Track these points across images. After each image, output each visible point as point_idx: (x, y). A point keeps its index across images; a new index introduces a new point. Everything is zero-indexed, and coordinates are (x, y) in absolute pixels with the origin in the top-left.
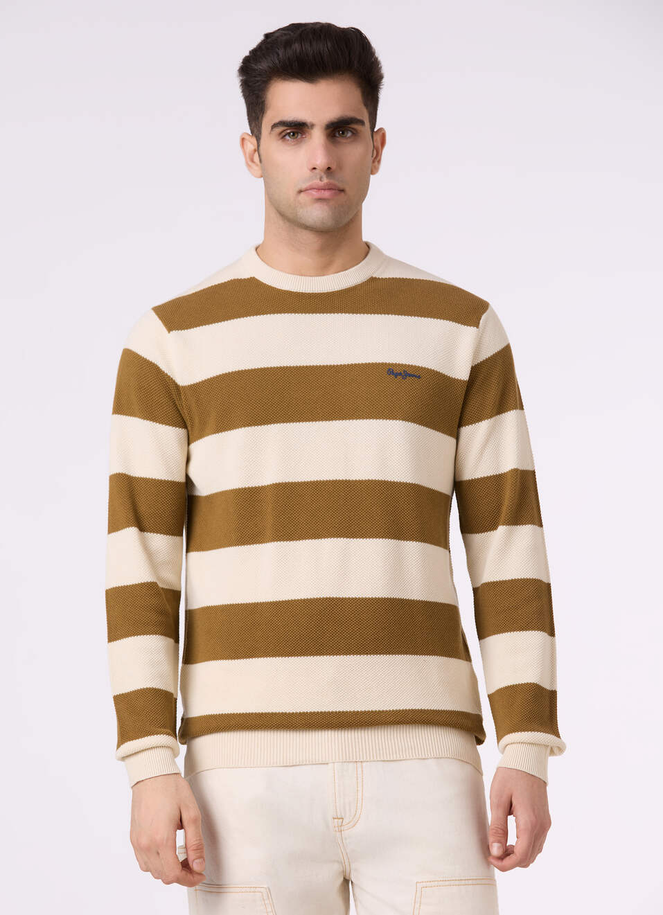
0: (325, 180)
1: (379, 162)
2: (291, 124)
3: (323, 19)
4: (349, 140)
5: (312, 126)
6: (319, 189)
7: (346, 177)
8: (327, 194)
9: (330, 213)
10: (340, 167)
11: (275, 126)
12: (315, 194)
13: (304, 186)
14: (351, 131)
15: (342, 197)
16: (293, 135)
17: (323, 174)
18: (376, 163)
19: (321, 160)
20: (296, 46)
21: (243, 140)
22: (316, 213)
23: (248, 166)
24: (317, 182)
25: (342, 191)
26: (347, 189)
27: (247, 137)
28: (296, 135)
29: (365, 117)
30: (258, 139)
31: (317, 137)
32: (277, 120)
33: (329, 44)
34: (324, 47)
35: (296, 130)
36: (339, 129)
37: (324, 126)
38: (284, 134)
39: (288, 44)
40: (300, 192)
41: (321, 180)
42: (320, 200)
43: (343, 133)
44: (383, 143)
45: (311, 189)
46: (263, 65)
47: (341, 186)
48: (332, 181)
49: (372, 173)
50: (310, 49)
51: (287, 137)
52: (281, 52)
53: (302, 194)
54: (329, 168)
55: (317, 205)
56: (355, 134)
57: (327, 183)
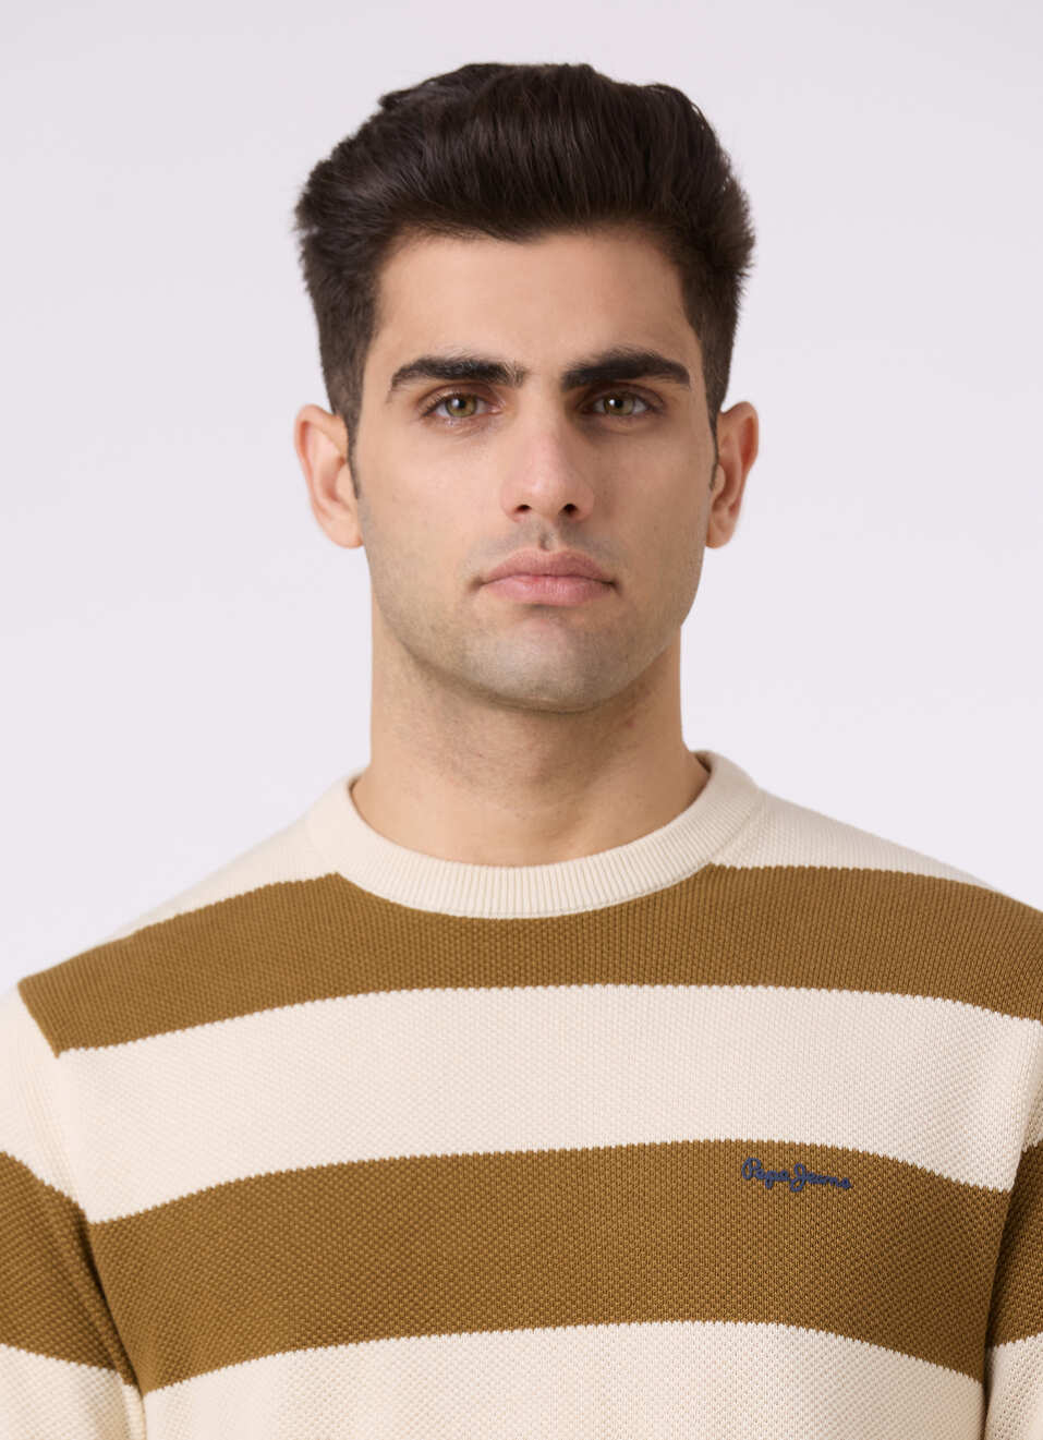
0: (557, 547)
1: (734, 509)
2: (453, 368)
4: (637, 425)
5: (521, 375)
6: (537, 574)
7: (625, 542)
8: (561, 591)
9: (571, 652)
10: (607, 505)
11: (403, 375)
12: (525, 591)
13: (489, 565)
14: (643, 401)
15: (608, 603)
16: (462, 406)
17: (549, 526)
18: (725, 512)
19: (544, 483)
20: (480, 133)
21: (304, 427)
22: (528, 654)
23: (319, 510)
24: (530, 553)
25: (612, 584)
26: (627, 580)
27: (316, 419)
28: (470, 407)
29: (689, 352)
30: (352, 422)
31: (536, 411)
32: (410, 358)
33: (583, 129)
34: (563, 135)
35: (469, 388)
36: (605, 390)
37: (557, 376)
38: (430, 401)
39: (452, 122)
40: (478, 584)
41: (543, 546)
42: (538, 608)
43: (619, 404)
44: (749, 452)
45: (510, 575)
46: (374, 188)
47: (606, 567)
48: (578, 551)
49: (711, 541)
50: (515, 141)
51: (442, 412)
52: (431, 143)
53: (484, 593)
54: (570, 509)
55: (529, 627)
56: (657, 408)
57: (562, 556)
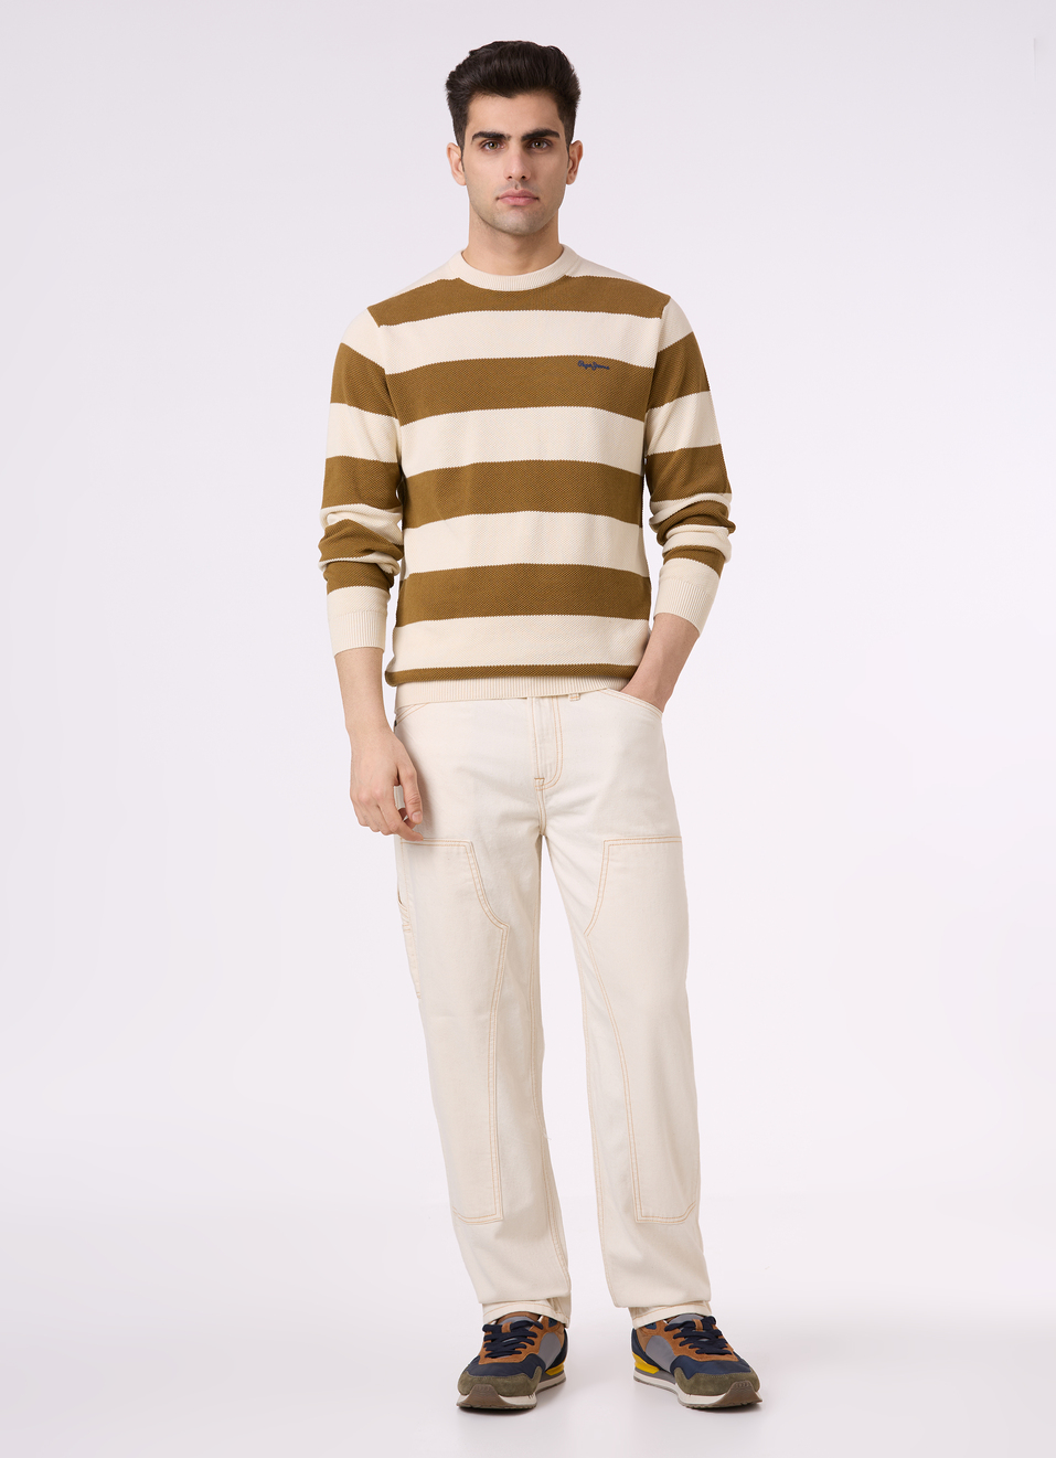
0: (520, 188)
1: (575, 172)
2: (490, 135)
3: (525, 39)
4: (544, 151)
5: (510, 137)
6: (514, 196)
7: (540, 186)
8: (521, 201)
9: (525, 219)
10: (534, 176)
11: (475, 136)
12: (511, 201)
13: (501, 194)
14: (546, 143)
15: (536, 205)
16: (493, 145)
17: (518, 183)
18: (572, 174)
19: (516, 170)
20: (496, 63)
21: (449, 149)
22: (512, 219)
23: (454, 173)
24: (512, 190)
25: (537, 198)
26: (541, 197)
27: (453, 147)
28: (495, 146)
29: (561, 130)
30: (462, 149)
31: (514, 147)
32: (477, 131)
34: (521, 64)
35: (495, 140)
36: (535, 141)
37: (520, 137)
38: (484, 144)
39: (488, 60)
40: (498, 199)
41: (516, 188)
42: (515, 206)
43: (539, 145)
44: (580, 155)
45: (507, 196)
46: (466, 81)
47: (535, 194)
48: (526, 189)
49: (568, 183)
50: (507, 65)
51: (487, 147)
52: (482, 67)
53: (499, 201)
54: (524, 177)
55: (512, 211)
56: (550, 145)
57: (522, 191)
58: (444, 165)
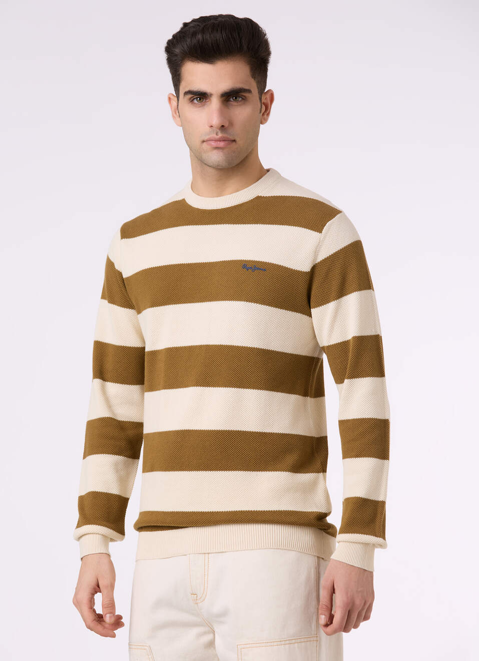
0: (220, 135)
1: (268, 114)
2: (196, 93)
4: (241, 103)
5: (211, 95)
6: (216, 141)
7: (237, 132)
8: (222, 144)
9: (224, 158)
10: (231, 124)
11: (186, 93)
12: (213, 143)
13: (206, 138)
14: (241, 97)
15: (234, 145)
16: (200, 99)
17: (218, 130)
18: (265, 116)
19: (216, 121)
20: (200, 36)
21: (170, 99)
22: (216, 157)
23: (173, 116)
24: (214, 136)
25: (234, 141)
26: (237, 139)
27: (172, 97)
28: (202, 100)
29: (253, 86)
30: (178, 100)
31: (215, 103)
32: (187, 90)
33: (224, 35)
35: (201, 97)
36: (231, 96)
37: (219, 94)
38: (192, 99)
39: (194, 34)
40: (203, 141)
41: (217, 135)
42: (217, 148)
43: (236, 98)
44: (272, 100)
45: (210, 141)
46: (177, 51)
47: (232, 138)
48: (225, 135)
49: (262, 123)
50: (209, 37)
51: (195, 101)
52: (189, 40)
53: (205, 143)
54: (223, 126)
55: (215, 152)
56: (245, 99)
57: (221, 137)
58: (166, 110)
